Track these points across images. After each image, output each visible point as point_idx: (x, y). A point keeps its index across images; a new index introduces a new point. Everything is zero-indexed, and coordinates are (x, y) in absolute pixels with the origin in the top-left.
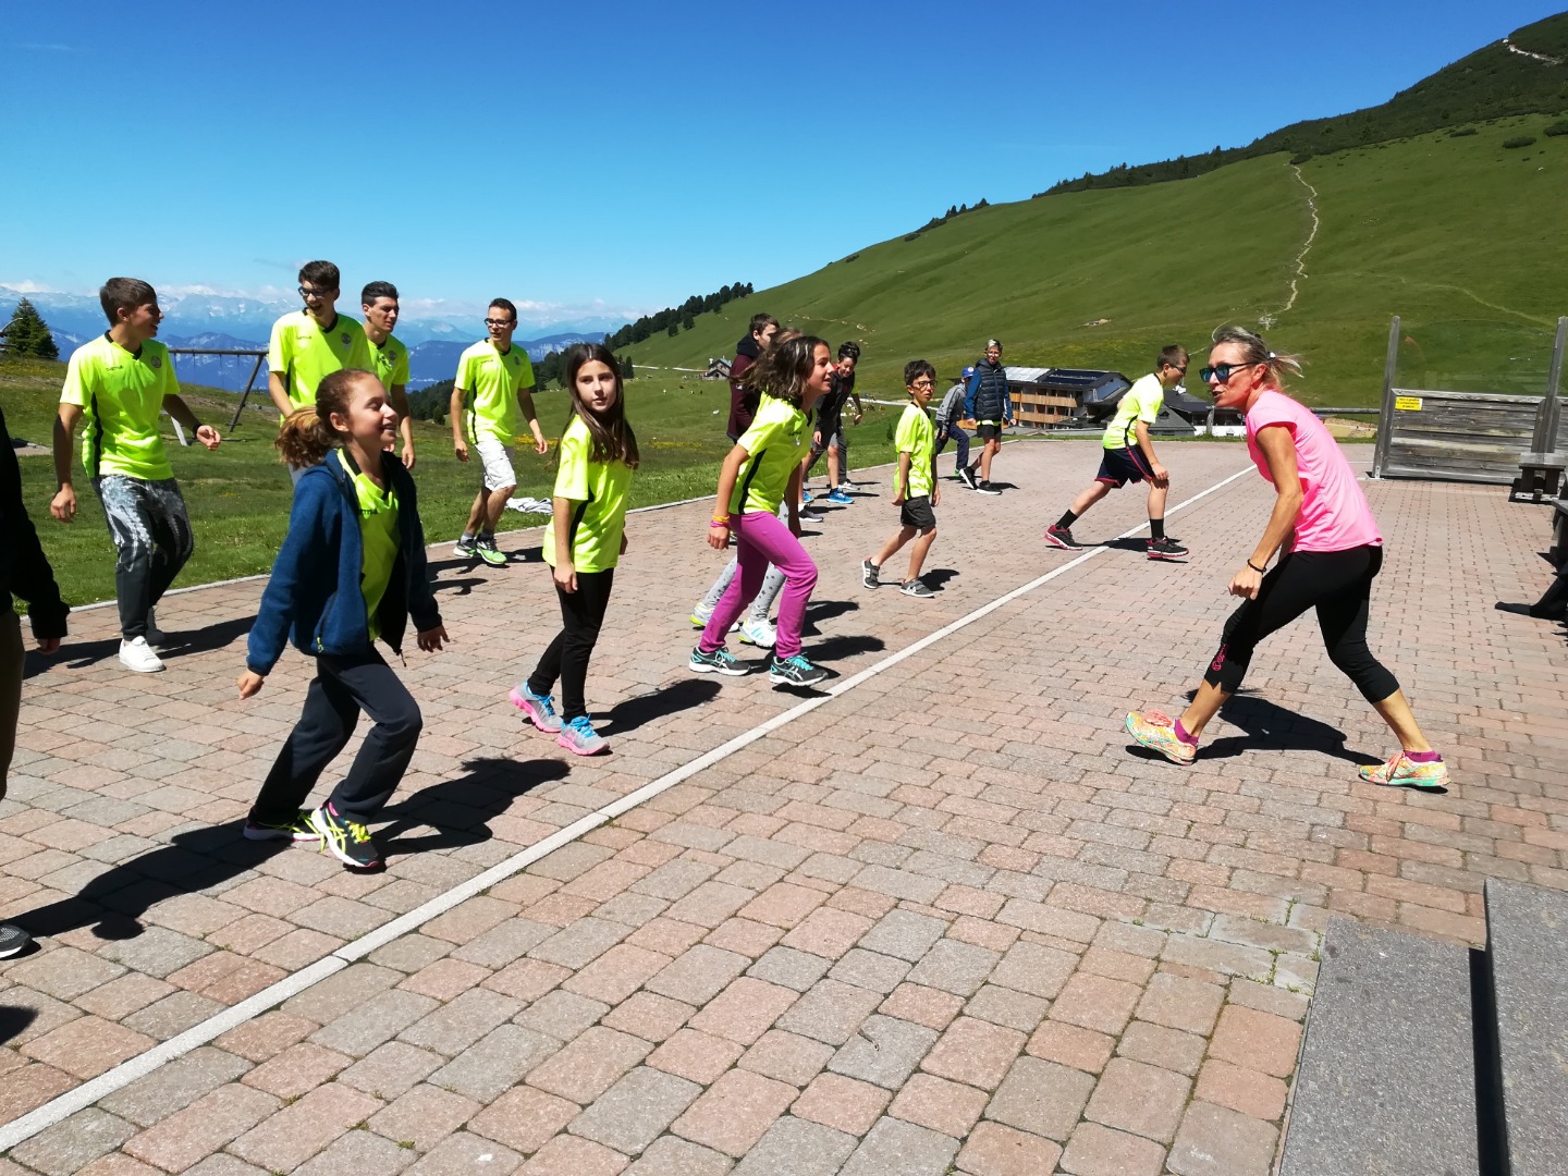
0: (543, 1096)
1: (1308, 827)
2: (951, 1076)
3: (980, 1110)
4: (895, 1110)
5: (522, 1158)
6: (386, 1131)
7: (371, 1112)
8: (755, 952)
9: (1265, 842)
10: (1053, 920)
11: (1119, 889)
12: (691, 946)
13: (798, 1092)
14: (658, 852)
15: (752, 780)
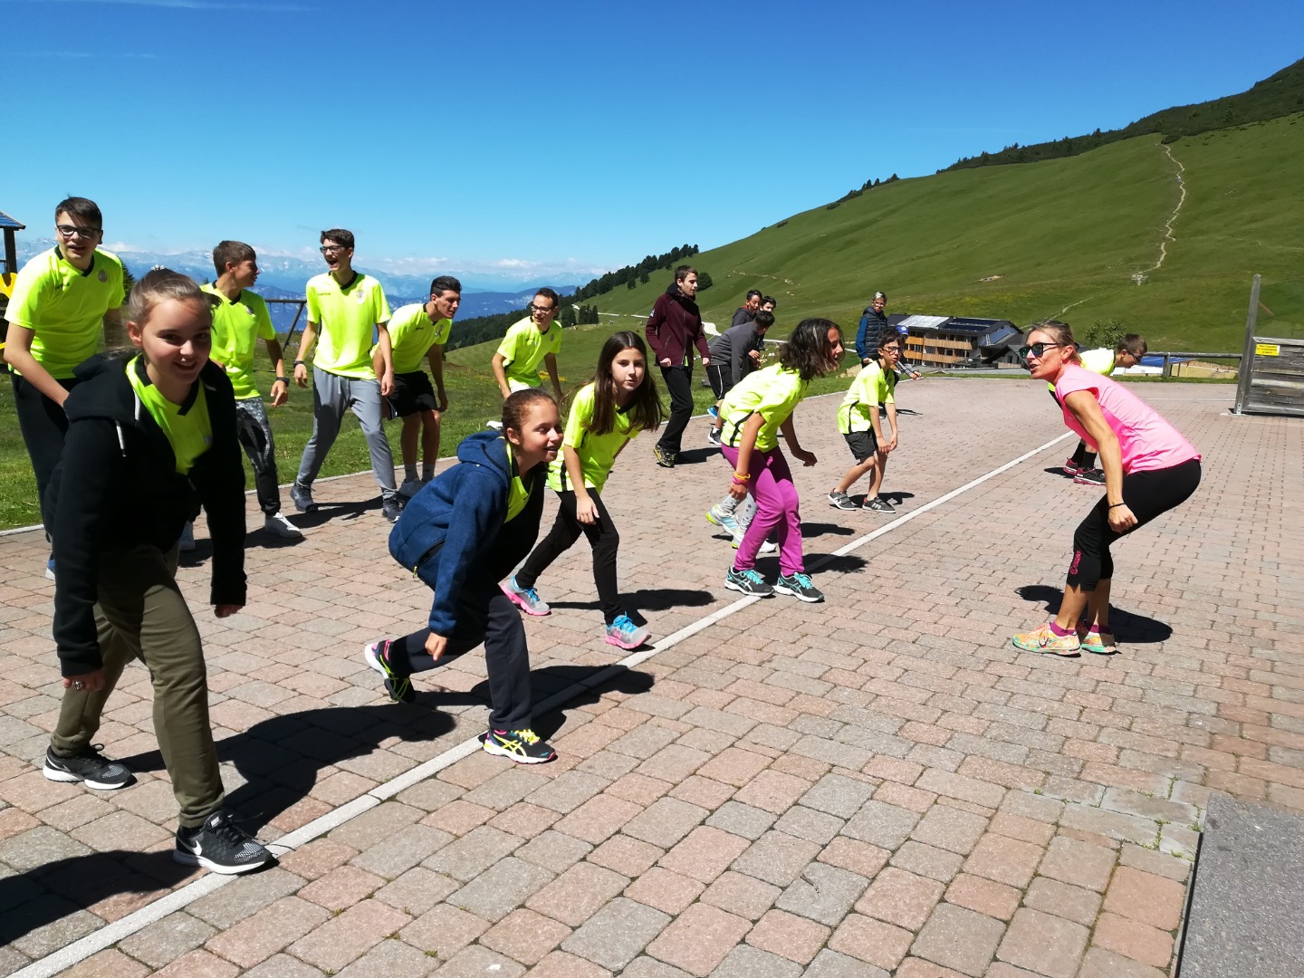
0: (540, 918)
1: (1186, 715)
2: (881, 917)
3: (907, 947)
4: (833, 943)
5: (524, 969)
6: (414, 941)
7: (402, 925)
8: (713, 806)
9: (1148, 727)
10: (965, 787)
11: (1021, 763)
12: (659, 798)
13: (751, 925)
14: (629, 718)
15: (705, 661)
